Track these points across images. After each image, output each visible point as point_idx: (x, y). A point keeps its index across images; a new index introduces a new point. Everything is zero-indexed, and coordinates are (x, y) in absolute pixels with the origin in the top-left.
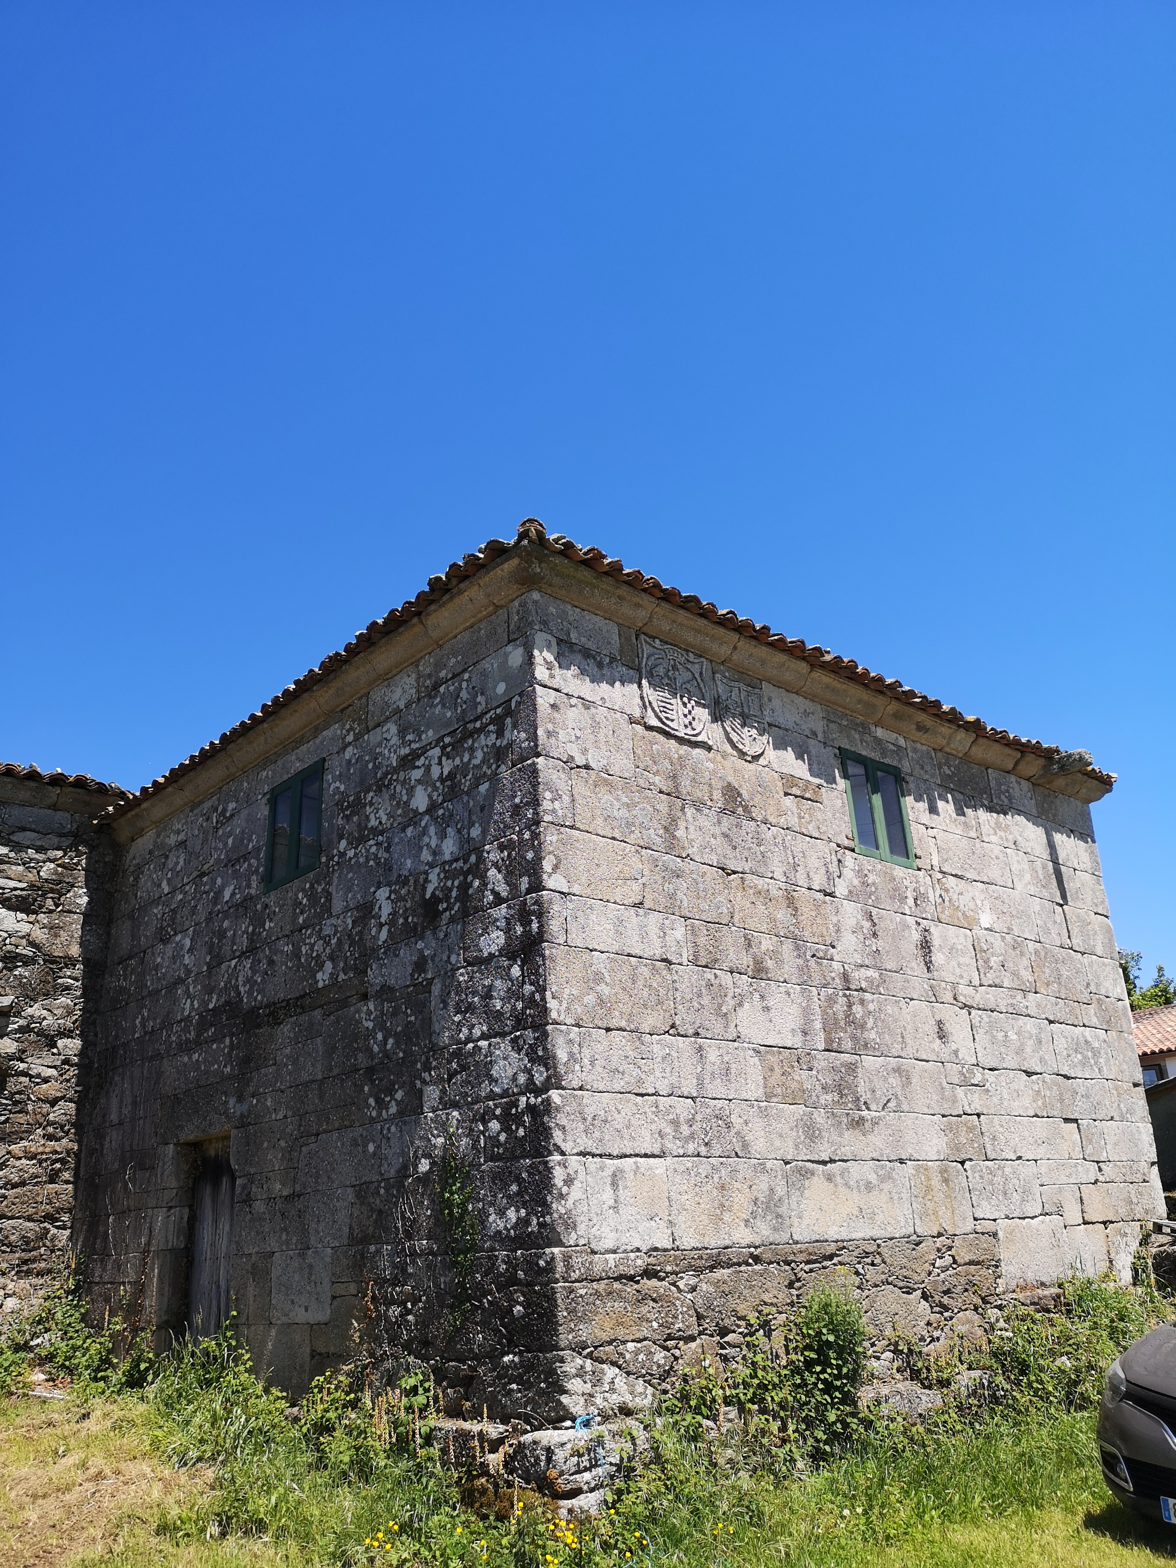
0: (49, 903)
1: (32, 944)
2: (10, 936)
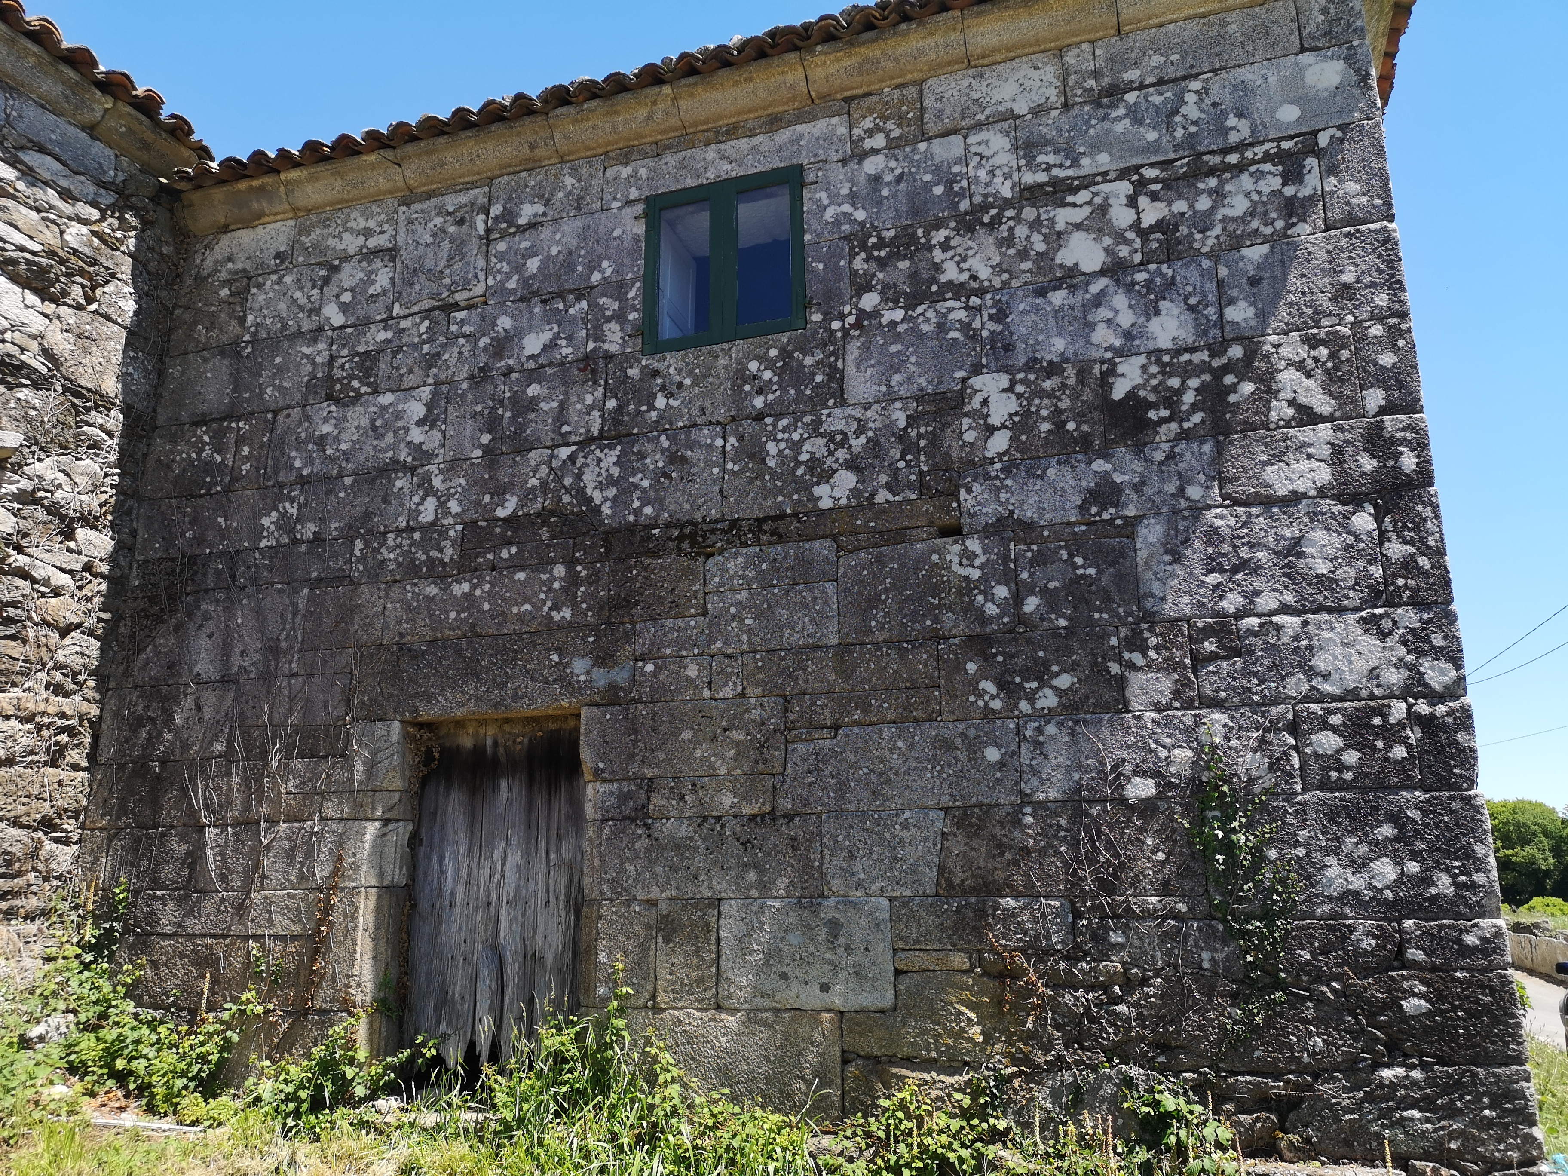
0: (77, 293)
1: (47, 353)
2: (13, 328)
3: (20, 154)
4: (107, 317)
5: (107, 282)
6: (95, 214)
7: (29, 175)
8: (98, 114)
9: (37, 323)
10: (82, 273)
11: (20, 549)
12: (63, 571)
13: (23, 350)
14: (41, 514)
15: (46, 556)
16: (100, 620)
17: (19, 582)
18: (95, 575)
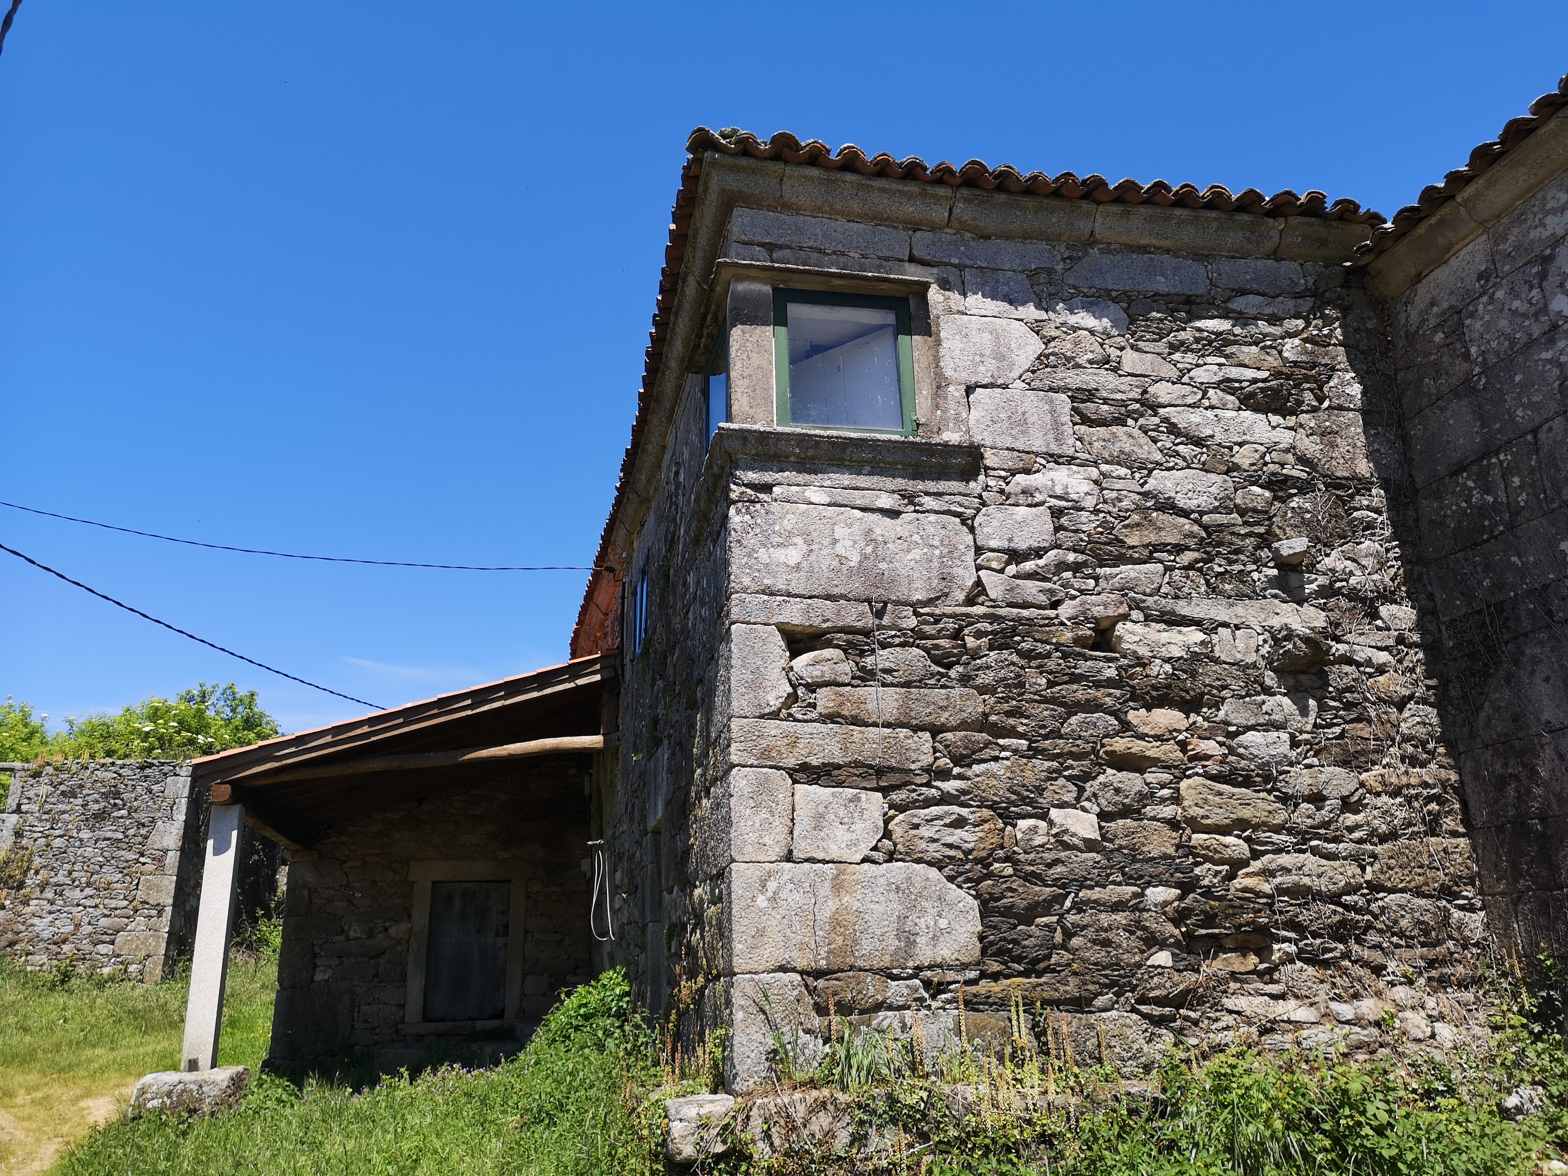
1: (1302, 460)
2: (1269, 450)
3: (1229, 305)
4: (1341, 408)
5: (1330, 378)
6: (1301, 323)
7: (1241, 319)
8: (1276, 239)
9: (1285, 438)
10: (1307, 378)
11: (1338, 639)
12: (1380, 649)
13: (1282, 465)
14: (1344, 603)
15: (1361, 639)
16: (1429, 688)
17: (1346, 668)
18: (1410, 646)
